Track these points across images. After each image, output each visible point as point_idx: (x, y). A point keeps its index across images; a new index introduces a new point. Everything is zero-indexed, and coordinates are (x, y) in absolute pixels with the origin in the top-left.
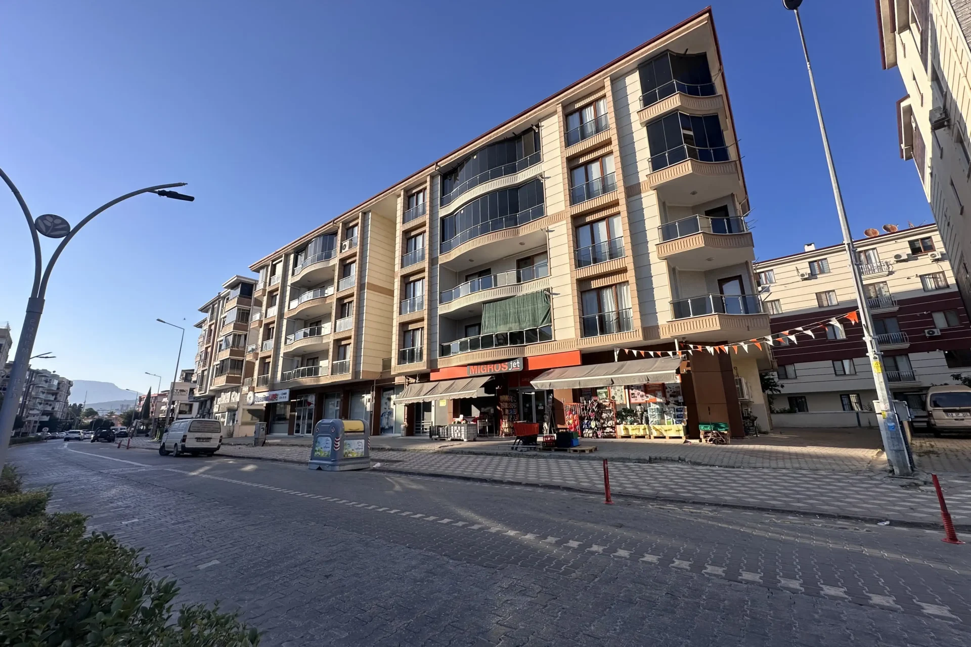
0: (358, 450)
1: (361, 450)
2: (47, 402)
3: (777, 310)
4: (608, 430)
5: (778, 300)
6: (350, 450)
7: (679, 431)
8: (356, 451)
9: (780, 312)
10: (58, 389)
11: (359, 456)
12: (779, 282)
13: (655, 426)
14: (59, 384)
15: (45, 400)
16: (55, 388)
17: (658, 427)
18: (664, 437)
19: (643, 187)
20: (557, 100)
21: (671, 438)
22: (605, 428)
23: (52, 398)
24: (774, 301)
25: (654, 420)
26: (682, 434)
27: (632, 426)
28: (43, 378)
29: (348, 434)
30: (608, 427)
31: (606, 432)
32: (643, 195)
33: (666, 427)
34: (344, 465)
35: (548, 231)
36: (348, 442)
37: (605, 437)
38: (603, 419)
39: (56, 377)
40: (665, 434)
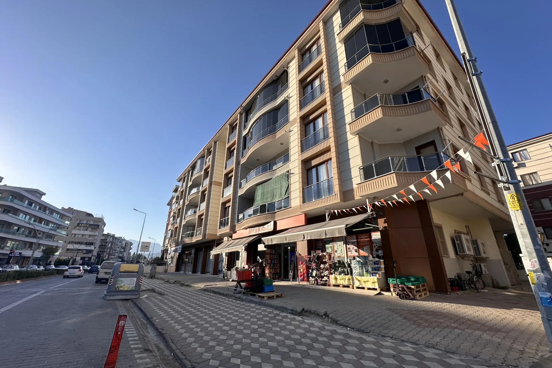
0: (130, 285)
1: (132, 286)
2: (121, 252)
3: (536, 181)
4: (325, 278)
5: (536, 173)
6: (122, 285)
7: (374, 283)
8: (127, 285)
9: (540, 182)
10: (125, 246)
11: (129, 289)
12: (533, 158)
13: (357, 277)
14: (126, 243)
15: (120, 251)
16: (124, 246)
17: (359, 278)
18: (363, 288)
19: (343, 85)
20: (295, 47)
21: (369, 289)
22: (323, 277)
23: (123, 250)
24: (532, 174)
25: (357, 272)
26: (377, 286)
27: (340, 276)
28: (119, 241)
29: (122, 273)
30: (325, 276)
31: (324, 281)
32: (343, 91)
33: (365, 278)
34: (115, 295)
35: (290, 131)
36: (121, 279)
37: (322, 285)
38: (322, 269)
39: (124, 240)
40: (364, 285)
